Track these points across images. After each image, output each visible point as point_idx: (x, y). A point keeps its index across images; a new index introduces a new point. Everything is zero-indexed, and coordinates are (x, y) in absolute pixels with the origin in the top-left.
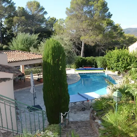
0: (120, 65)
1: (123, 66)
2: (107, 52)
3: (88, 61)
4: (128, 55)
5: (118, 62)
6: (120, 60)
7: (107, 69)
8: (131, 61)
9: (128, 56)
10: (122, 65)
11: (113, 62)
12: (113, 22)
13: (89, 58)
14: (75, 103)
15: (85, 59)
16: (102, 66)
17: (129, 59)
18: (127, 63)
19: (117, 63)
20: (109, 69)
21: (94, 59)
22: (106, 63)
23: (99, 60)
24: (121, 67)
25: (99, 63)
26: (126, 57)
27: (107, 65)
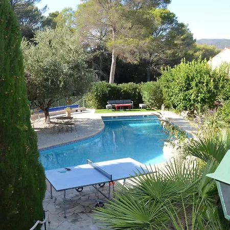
0: (193, 96)
1: (199, 99)
2: (164, 70)
3: (124, 91)
4: (209, 74)
5: (188, 89)
6: (193, 84)
7: (163, 107)
8: (216, 87)
9: (210, 76)
10: (198, 96)
11: (176, 90)
12: (174, 16)
13: (125, 86)
14: (80, 190)
15: (116, 87)
16: (153, 102)
17: (212, 81)
18: (209, 91)
19: (186, 92)
20: (167, 107)
21: (136, 88)
22: (162, 94)
23: (146, 89)
24: (194, 100)
25: (146, 95)
26: (206, 78)
27: (163, 100)
